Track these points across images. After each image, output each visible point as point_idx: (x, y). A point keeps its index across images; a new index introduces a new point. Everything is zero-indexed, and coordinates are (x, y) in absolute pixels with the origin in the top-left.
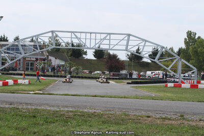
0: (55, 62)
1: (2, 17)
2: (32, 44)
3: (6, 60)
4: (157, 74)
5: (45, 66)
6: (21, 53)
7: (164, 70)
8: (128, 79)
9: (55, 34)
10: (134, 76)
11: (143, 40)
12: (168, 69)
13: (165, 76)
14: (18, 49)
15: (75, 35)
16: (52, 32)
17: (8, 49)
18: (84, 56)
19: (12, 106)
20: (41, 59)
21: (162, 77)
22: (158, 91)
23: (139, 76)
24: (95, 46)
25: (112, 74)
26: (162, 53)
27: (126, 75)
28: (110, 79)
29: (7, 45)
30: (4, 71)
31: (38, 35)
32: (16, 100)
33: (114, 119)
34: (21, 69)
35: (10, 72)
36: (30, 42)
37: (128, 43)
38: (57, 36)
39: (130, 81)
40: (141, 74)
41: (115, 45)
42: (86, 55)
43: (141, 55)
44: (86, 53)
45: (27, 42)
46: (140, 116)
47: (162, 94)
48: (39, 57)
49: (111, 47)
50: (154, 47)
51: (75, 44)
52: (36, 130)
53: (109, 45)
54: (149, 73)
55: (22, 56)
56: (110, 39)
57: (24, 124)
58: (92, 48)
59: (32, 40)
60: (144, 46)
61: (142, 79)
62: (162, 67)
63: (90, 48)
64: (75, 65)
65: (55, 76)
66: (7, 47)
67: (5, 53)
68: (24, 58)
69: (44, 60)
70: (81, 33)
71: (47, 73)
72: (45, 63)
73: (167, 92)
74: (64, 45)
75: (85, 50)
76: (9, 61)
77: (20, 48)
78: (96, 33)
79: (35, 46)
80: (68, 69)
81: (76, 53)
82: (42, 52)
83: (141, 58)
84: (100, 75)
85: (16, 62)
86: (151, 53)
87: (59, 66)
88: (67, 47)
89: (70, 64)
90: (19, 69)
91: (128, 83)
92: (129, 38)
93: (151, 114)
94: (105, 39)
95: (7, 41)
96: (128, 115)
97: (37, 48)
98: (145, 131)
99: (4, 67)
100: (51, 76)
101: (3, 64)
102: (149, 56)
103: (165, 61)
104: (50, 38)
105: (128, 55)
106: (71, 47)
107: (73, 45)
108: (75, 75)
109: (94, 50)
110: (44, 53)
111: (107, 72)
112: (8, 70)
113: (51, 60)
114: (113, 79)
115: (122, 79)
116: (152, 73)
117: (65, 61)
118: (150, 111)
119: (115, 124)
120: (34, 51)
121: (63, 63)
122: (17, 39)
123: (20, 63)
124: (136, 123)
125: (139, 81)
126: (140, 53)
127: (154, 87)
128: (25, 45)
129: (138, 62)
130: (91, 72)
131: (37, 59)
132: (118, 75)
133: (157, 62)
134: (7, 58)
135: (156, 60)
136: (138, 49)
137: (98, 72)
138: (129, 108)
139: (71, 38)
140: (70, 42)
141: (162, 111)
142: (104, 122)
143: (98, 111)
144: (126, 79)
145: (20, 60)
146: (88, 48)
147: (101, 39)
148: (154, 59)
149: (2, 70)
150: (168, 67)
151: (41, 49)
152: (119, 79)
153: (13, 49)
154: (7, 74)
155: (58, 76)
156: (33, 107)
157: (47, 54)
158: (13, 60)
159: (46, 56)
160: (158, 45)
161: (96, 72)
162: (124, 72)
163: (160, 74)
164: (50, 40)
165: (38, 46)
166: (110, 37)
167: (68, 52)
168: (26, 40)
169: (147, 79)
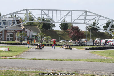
0: (30, 33)
2: (12, 19)
4: (110, 42)
5: (22, 36)
15: (45, 12)
16: (26, 10)
18: (53, 28)
22: (110, 55)
24: (60, 20)
25: (74, 42)
28: (72, 46)
31: (15, 13)
34: (3, 39)
37: (85, 18)
38: (30, 13)
39: (88, 48)
41: (76, 20)
42: (55, 27)
43: (96, 27)
44: (54, 26)
45: (8, 18)
47: (112, 58)
48: (17, 30)
49: (73, 21)
53: (71, 19)
54: (103, 41)
55: (3, 29)
56: (71, 15)
58: (58, 22)
59: (12, 16)
60: (99, 20)
64: (45, 36)
68: (6, 31)
69: (21, 32)
70: (49, 10)
71: (23, 42)
72: (22, 34)
74: (37, 20)
75: (53, 24)
77: (1, 22)
78: (60, 10)
79: (13, 21)
82: (19, 25)
84: (65, 43)
86: (105, 25)
89: (41, 34)
90: (2, 39)
91: (87, 49)
92: (86, 14)
94: (67, 15)
97: (14, 23)
104: (25, 14)
106: (42, 22)
107: (43, 20)
108: (45, 43)
109: (60, 24)
110: (21, 26)
111: (70, 41)
113: (26, 32)
115: (82, 46)
117: (38, 32)
120: (13, 25)
121: (35, 34)
123: (2, 34)
125: (95, 47)
131: (15, 31)
133: (109, 32)
136: (95, 22)
137: (64, 40)
139: (41, 14)
144: (85, 46)
145: (2, 32)
146: (55, 22)
147: (64, 15)
148: (106, 30)
151: (18, 23)
152: (80, 46)
155: (32, 45)
157: (24, 27)
159: (22, 29)
160: (109, 19)
162: (84, 40)
164: (26, 16)
165: (15, 21)
166: (71, 13)
167: (40, 25)
168: (7, 16)
169: (101, 46)
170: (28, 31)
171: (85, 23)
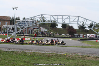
0: (43, 30)
1: (17, 8)
3: (19, 29)
4: (92, 36)
5: (38, 31)
6: (26, 25)
7: (96, 34)
8: (78, 38)
9: (42, 16)
10: (81, 37)
11: (85, 19)
12: (98, 33)
13: (96, 37)
14: (25, 23)
15: (52, 16)
16: (41, 15)
17: (20, 23)
18: (57, 27)
19: (22, 51)
20: (36, 28)
21: (94, 37)
22: (93, 44)
23: (84, 36)
24: (62, 22)
25: (70, 35)
26: (95, 25)
27: (77, 36)
29: (20, 21)
30: (18, 34)
31: (35, 17)
32: (24, 48)
33: (71, 58)
34: (26, 33)
35: (21, 34)
36: (31, 20)
37: (78, 20)
38: (43, 17)
40: (85, 35)
41: (72, 22)
42: (58, 26)
43: (85, 26)
44: (57, 25)
45: (29, 20)
46: (84, 56)
47: (95, 45)
48: (35, 27)
49: (70, 22)
50: (91, 23)
51: (52, 21)
52: (34, 63)
53: (69, 21)
54: (88, 35)
55: (27, 27)
56: (69, 19)
57: (28, 60)
58: (61, 23)
59: (32, 19)
60: (86, 22)
61: (85, 38)
62: (95, 32)
63: (60, 23)
64: (52, 31)
65: (43, 37)
66: (19, 22)
67: (18, 25)
68: (28, 28)
69: (37, 29)
70: (55, 15)
71: (39, 35)
72: (38, 30)
73: (97, 44)
74: (47, 22)
75: (57, 24)
76: (21, 29)
77: (26, 23)
78: (63, 16)
79: (33, 22)
80: (49, 33)
81: (53, 25)
82: (37, 25)
83: (85, 28)
84: (65, 36)
85: (24, 30)
86: (89, 25)
87: (45, 32)
88: (48, 23)
89: (50, 30)
90: (25, 33)
91: (78, 40)
92: (79, 18)
93: (89, 55)
94: (67, 18)
95: (19, 19)
96: (78, 56)
97: (34, 23)
98: (87, 63)
99: (18, 32)
100: (41, 36)
101: (18, 30)
102: (89, 27)
103: (96, 29)
104: (40, 18)
105: (78, 26)
106: (51, 23)
107: (51, 22)
108: (52, 36)
109: (62, 24)
110: (38, 25)
111: (68, 35)
112: (20, 34)
113: (41, 29)
114: (71, 38)
115: (75, 38)
116: (90, 35)
117: (48, 29)
118: (89, 53)
119: (72, 60)
120: (33, 24)
121: (46, 30)
122: (24, 18)
123: (26, 30)
124: (82, 59)
125: (83, 39)
126: (84, 25)
127: (91, 42)
128: (28, 22)
129: (83, 30)
130: (60, 35)
131: (34, 28)
132: (73, 36)
133: (92, 30)
134: (20, 28)
135: (92, 29)
136: (83, 23)
137: (64, 34)
138: (79, 52)
139: (51, 18)
140: (50, 20)
141: (95, 54)
142: (67, 59)
143: (64, 54)
144: (77, 38)
145: (26, 29)
146: (59, 23)
147: (65, 19)
149: (17, 34)
150: (97, 32)
151: (36, 23)
152: (74, 38)
153: (22, 24)
154: (20, 35)
155: (44, 37)
156: (32, 52)
157: (39, 26)
158: (23, 29)
160: (93, 22)
161: (62, 35)
162: (76, 35)
163: (94, 35)
164: (40, 19)
165: (34, 22)
166: (69, 17)
167: (49, 25)
168: (29, 19)
169: (87, 38)
170: (41, 28)
171: (77, 24)
